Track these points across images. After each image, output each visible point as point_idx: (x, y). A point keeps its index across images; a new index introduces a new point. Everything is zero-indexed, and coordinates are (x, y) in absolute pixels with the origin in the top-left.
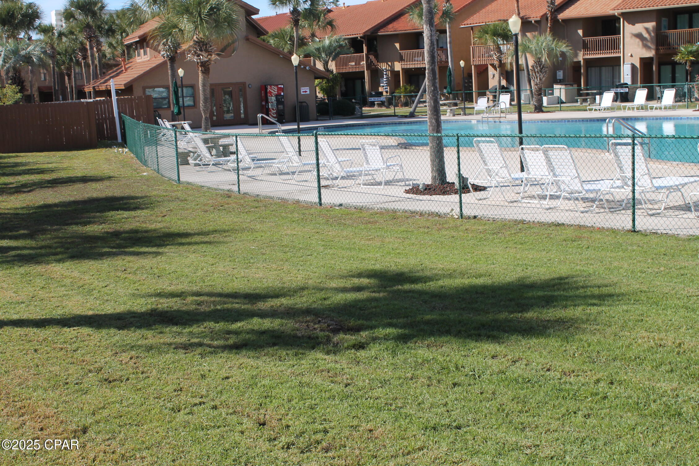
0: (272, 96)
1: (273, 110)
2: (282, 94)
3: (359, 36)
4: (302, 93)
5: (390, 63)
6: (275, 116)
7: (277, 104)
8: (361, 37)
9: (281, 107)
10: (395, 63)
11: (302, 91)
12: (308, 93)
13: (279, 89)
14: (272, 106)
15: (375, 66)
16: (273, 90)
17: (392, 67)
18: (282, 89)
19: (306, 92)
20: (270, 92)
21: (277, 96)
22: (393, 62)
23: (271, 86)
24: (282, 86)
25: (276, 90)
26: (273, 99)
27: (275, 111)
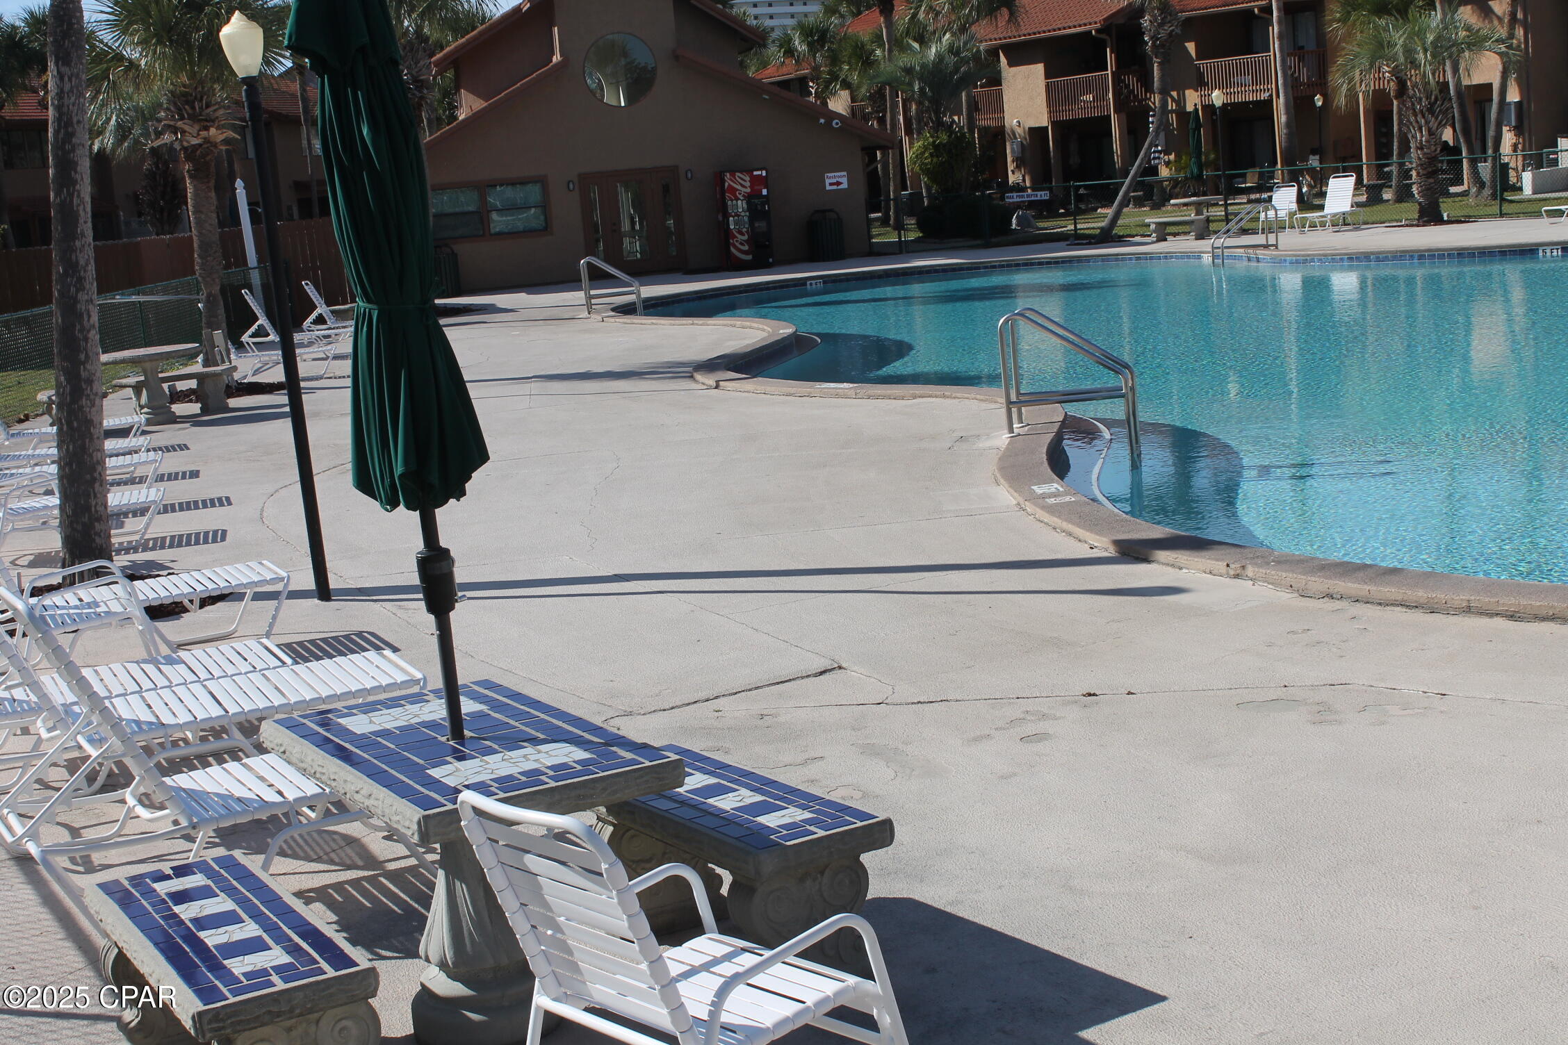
0: (737, 199)
1: (742, 234)
2: (765, 192)
3: (1093, 29)
4: (828, 188)
5: (1174, 94)
6: (746, 248)
7: (752, 219)
8: (1097, 31)
9: (761, 225)
10: (1188, 92)
11: (828, 181)
12: (845, 186)
13: (755, 181)
14: (736, 224)
15: (1140, 101)
16: (741, 184)
17: (1181, 102)
18: (763, 181)
19: (838, 183)
20: (733, 190)
21: (749, 198)
22: (1181, 90)
23: (733, 174)
24: (764, 173)
25: (748, 184)
26: (741, 205)
27: (746, 237)
